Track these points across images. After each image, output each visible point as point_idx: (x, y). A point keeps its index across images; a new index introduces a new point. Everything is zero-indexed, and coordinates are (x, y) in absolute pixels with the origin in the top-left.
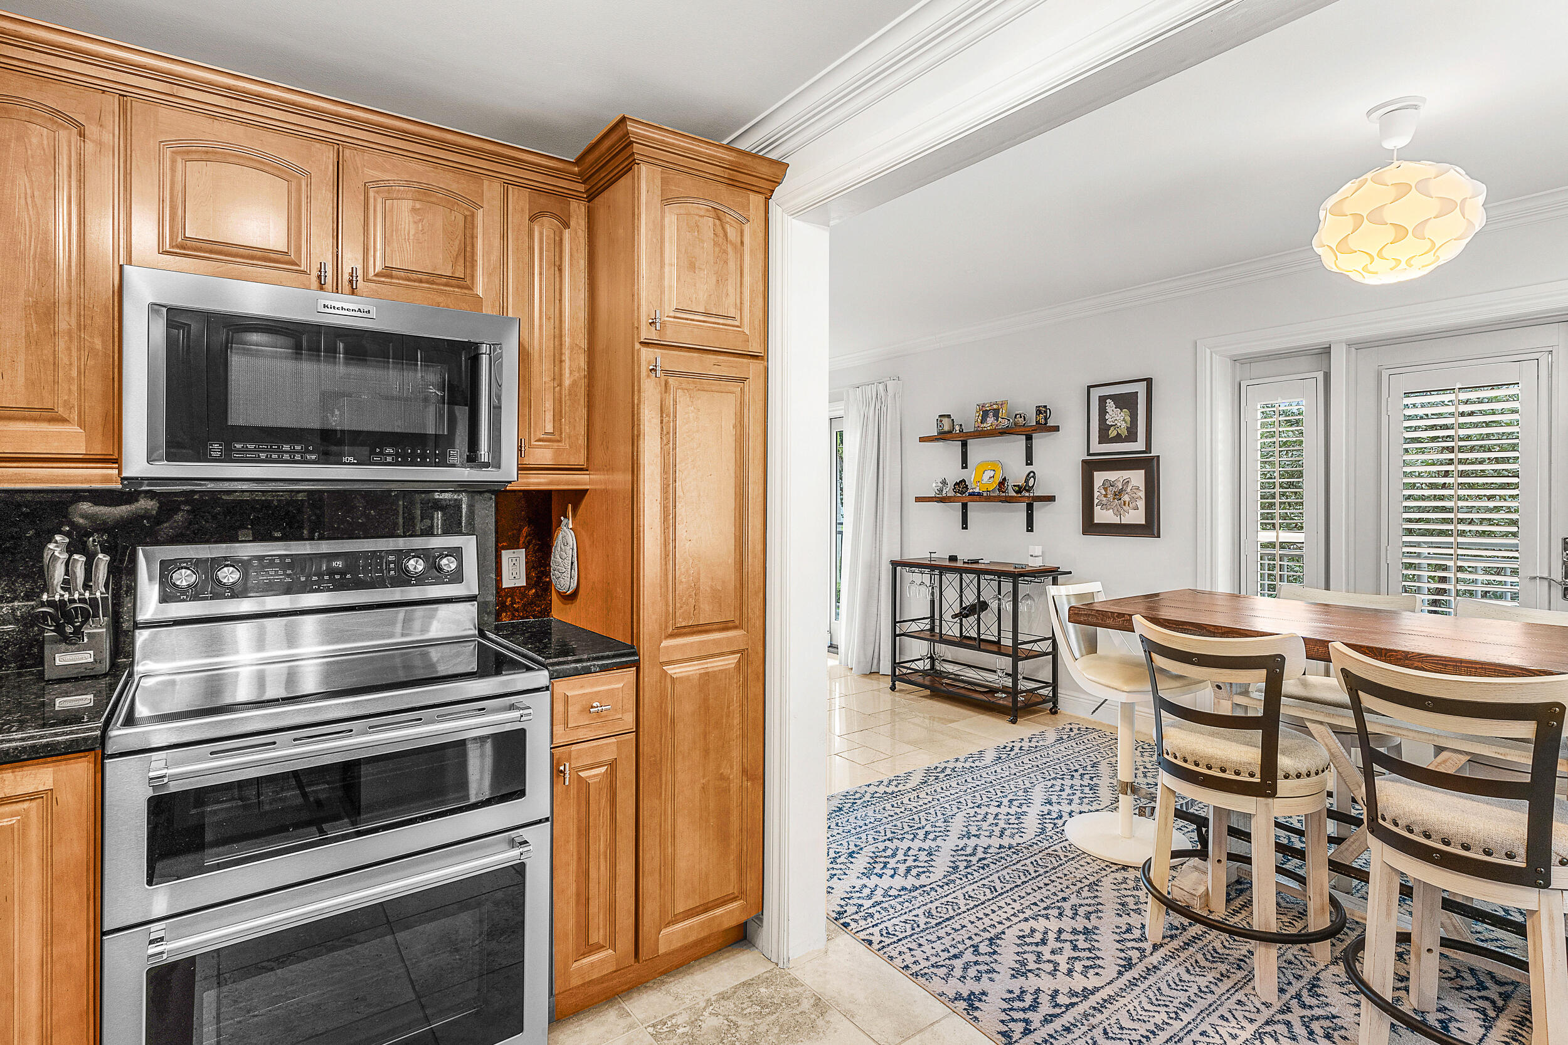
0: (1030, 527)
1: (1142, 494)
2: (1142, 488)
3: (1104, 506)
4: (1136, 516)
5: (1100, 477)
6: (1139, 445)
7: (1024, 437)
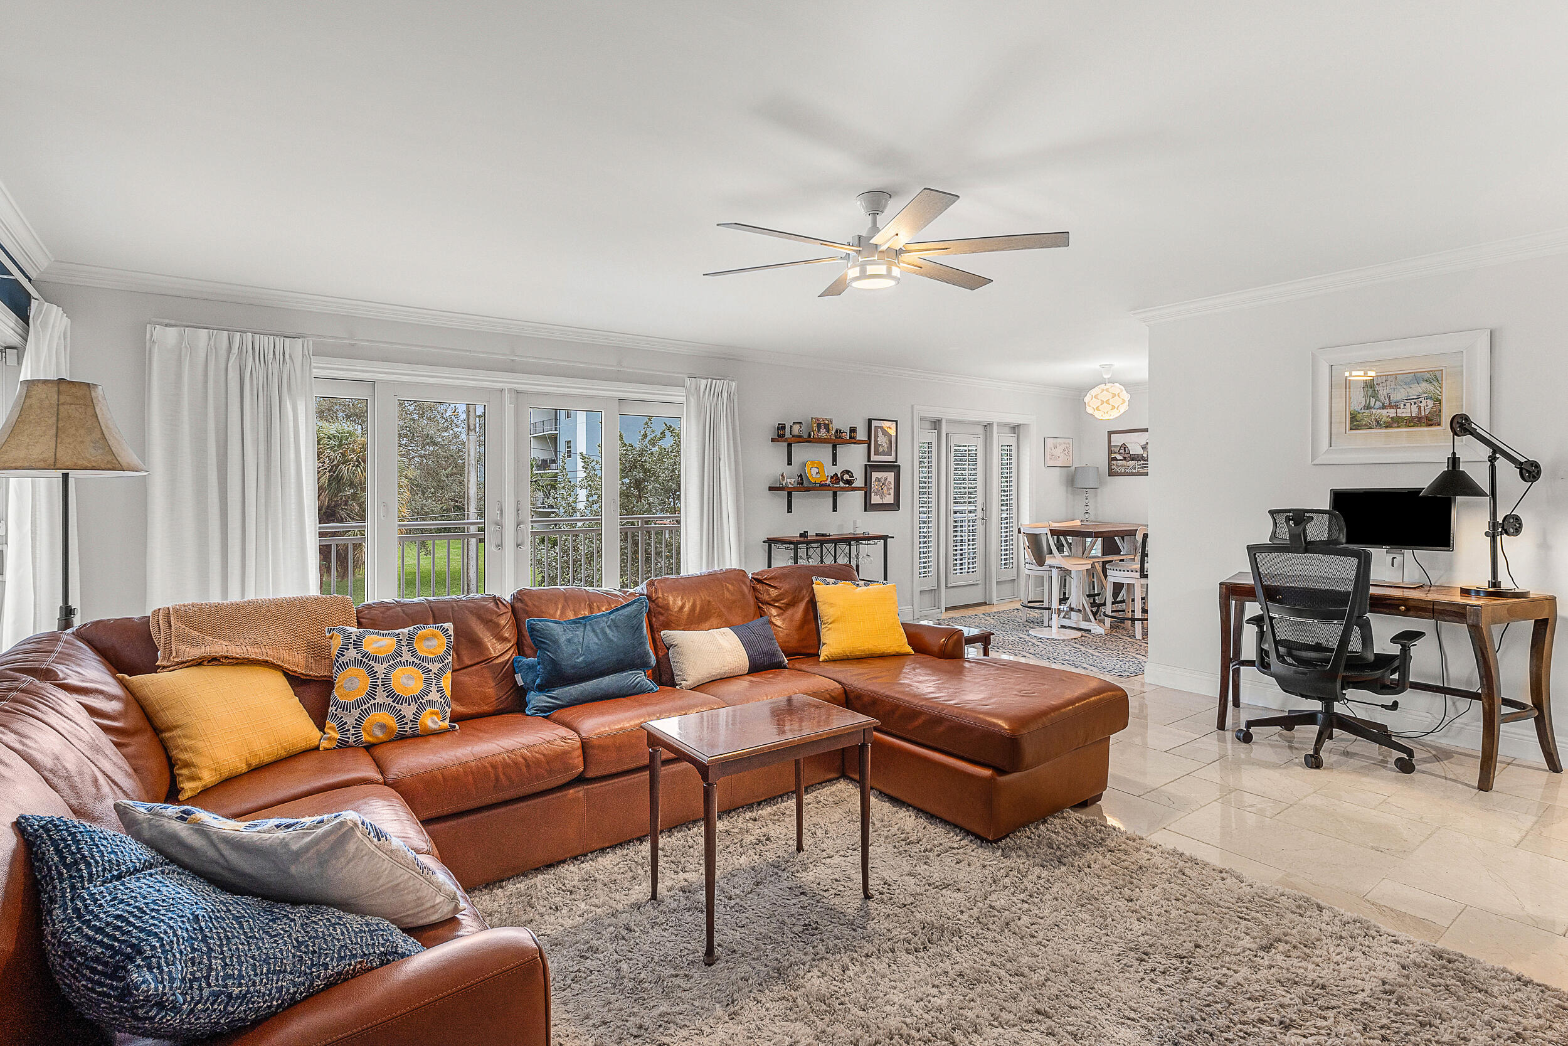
0: (835, 509)
1: (892, 486)
2: (893, 483)
3: (876, 494)
4: (889, 499)
5: (875, 475)
6: (891, 458)
7: (831, 445)
